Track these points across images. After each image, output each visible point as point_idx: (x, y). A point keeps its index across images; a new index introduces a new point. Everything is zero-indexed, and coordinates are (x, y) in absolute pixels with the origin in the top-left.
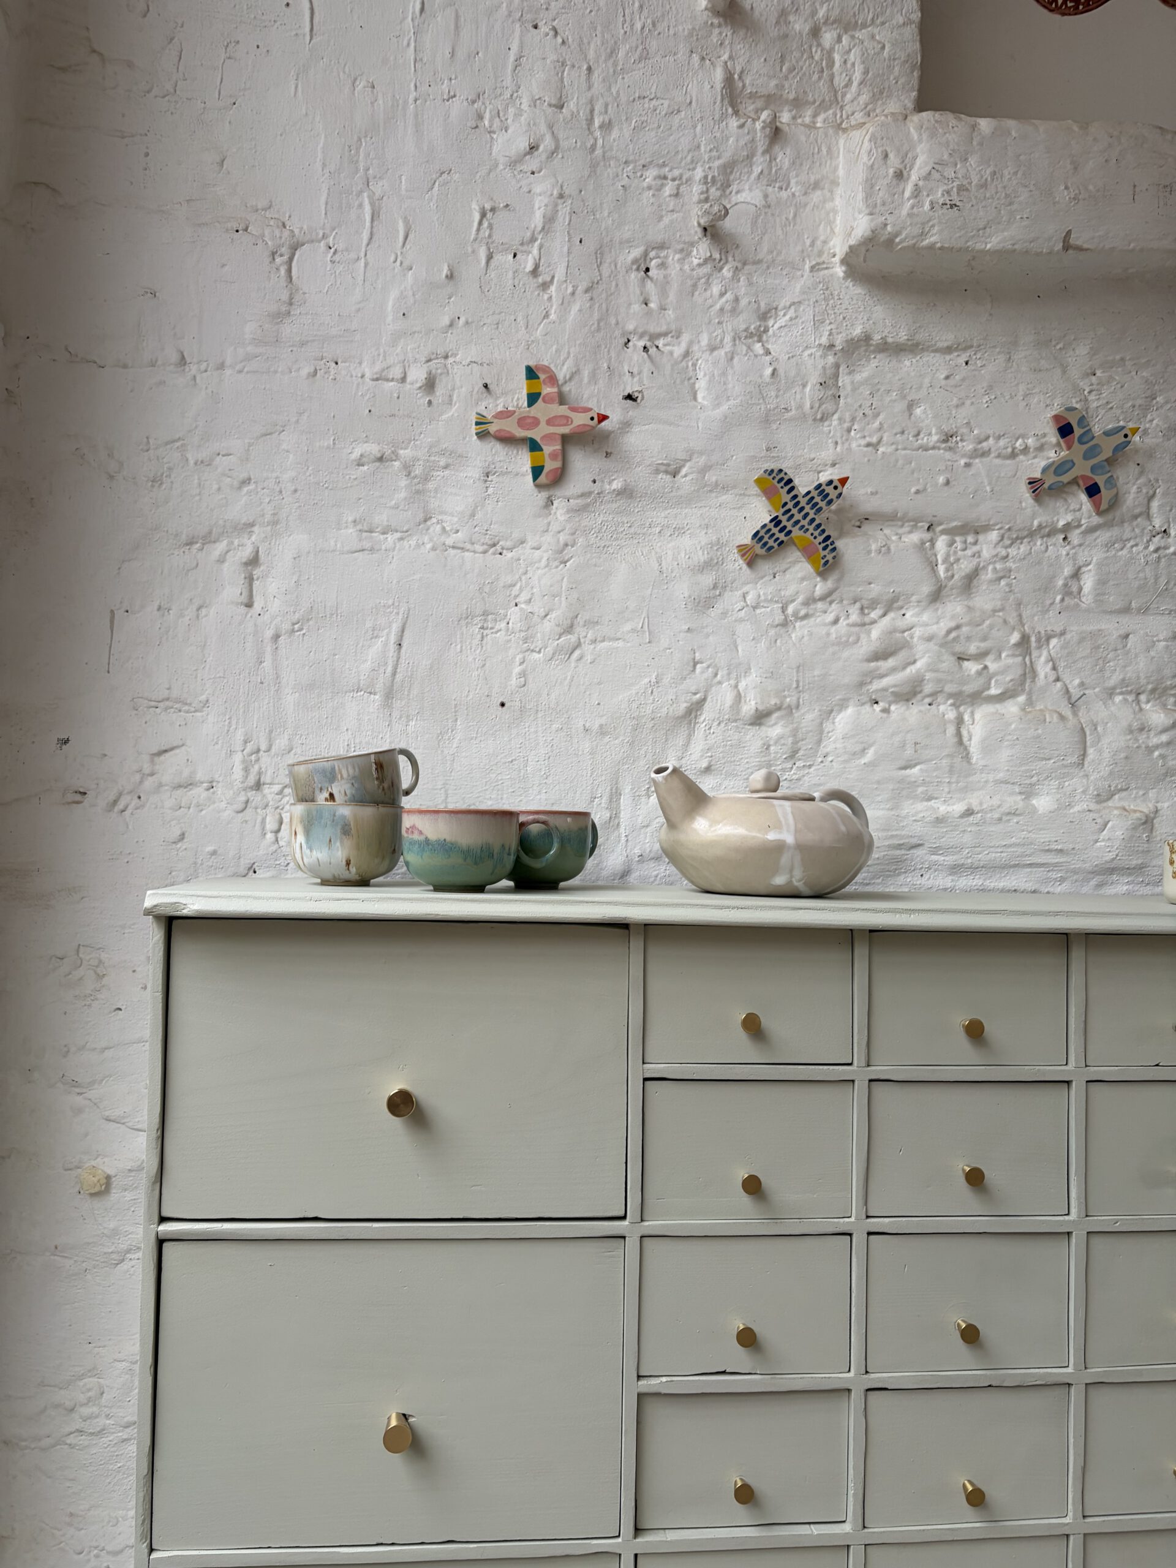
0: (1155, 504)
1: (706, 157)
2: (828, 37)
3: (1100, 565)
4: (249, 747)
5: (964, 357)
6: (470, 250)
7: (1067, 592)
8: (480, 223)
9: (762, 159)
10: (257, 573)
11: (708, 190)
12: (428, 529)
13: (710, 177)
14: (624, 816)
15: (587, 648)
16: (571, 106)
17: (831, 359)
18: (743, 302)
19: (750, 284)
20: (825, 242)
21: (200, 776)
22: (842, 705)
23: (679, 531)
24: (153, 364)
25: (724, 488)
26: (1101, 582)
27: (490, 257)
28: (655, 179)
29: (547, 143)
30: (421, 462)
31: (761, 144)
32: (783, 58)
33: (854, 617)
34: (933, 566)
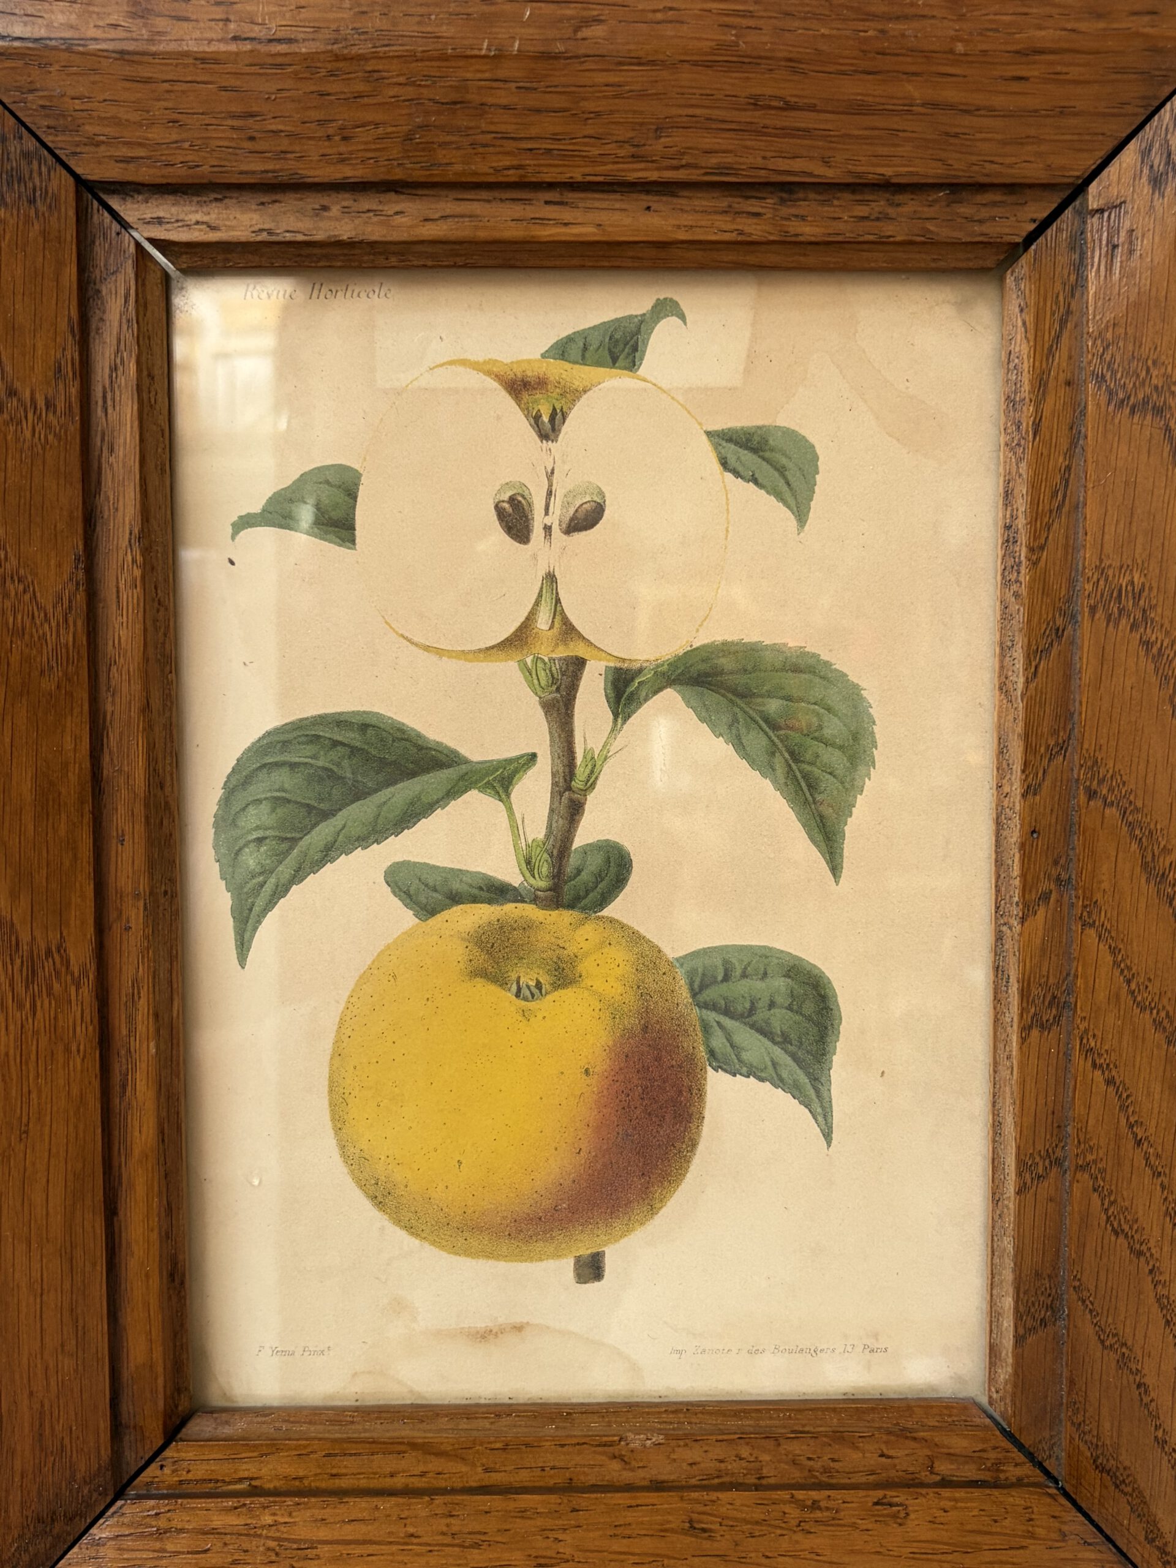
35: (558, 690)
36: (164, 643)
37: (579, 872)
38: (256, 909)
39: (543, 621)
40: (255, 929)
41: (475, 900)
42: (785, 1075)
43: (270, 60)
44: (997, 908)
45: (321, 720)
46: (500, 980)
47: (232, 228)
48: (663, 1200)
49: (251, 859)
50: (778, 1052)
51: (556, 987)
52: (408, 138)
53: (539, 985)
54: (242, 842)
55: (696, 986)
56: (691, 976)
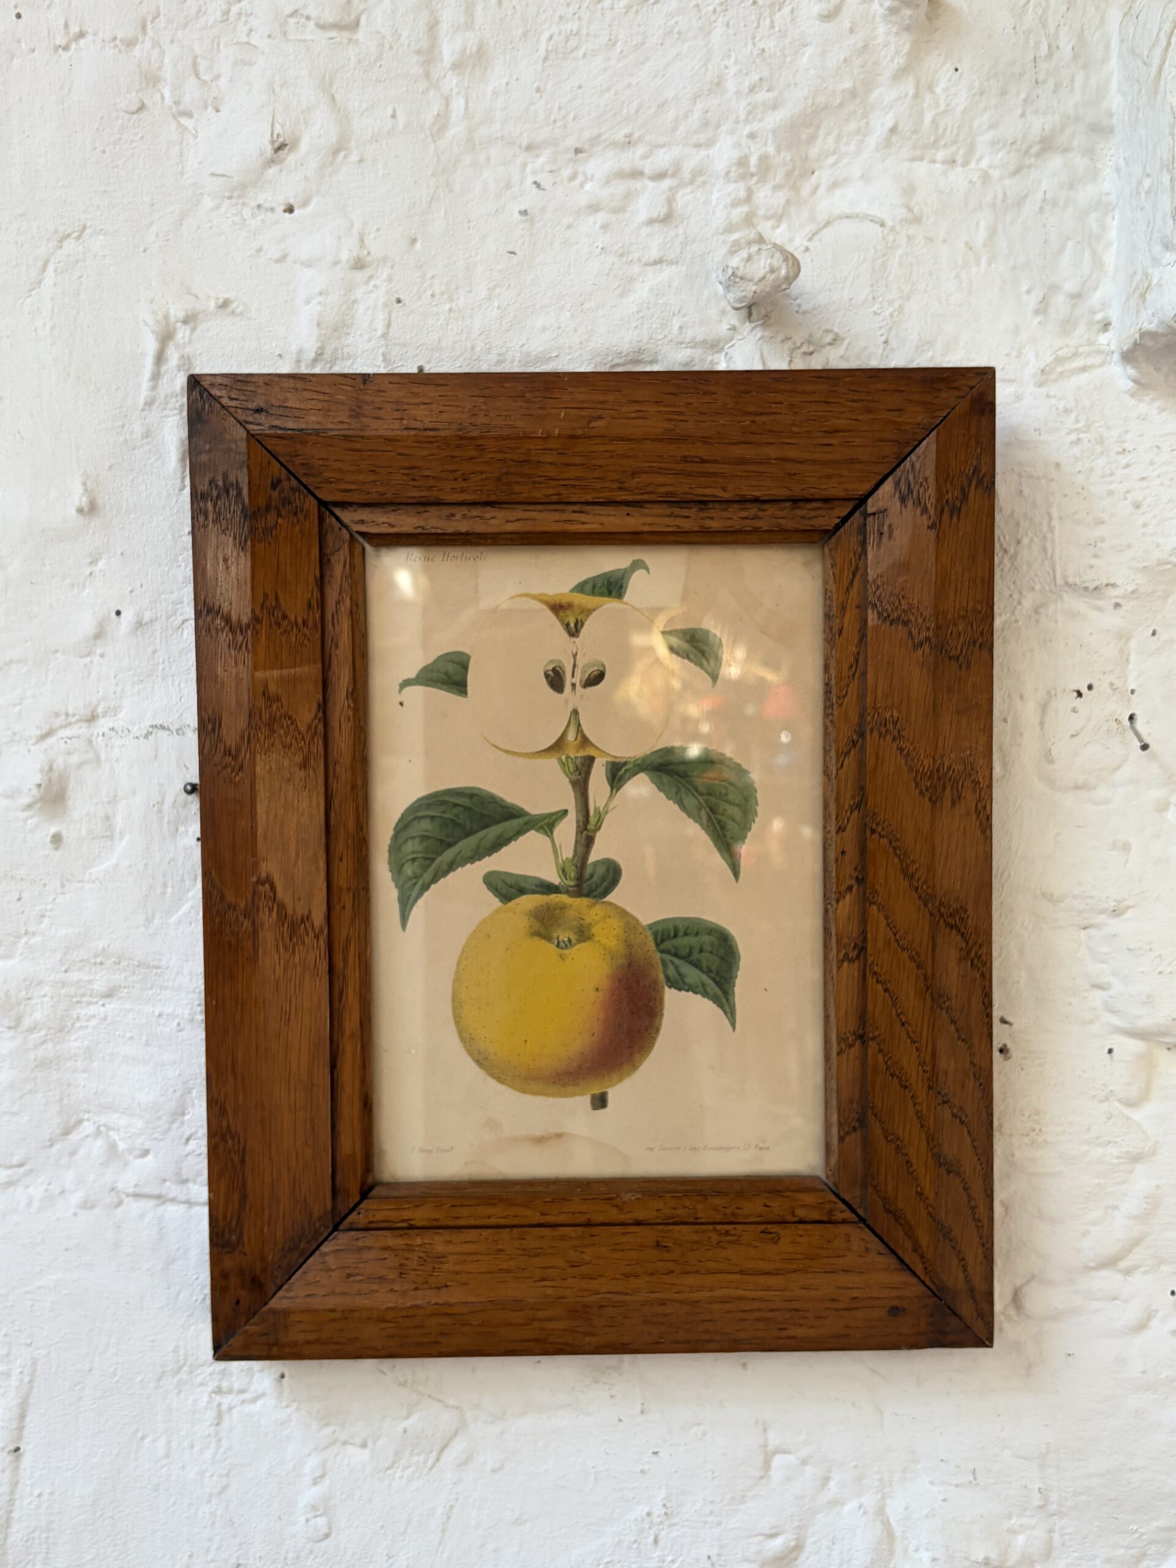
1: (742, 107)
6: (138, 429)
8: (160, 358)
9: (894, 94)
11: (750, 193)
12: (73, 1153)
13: (753, 161)
16: (378, 20)
20: (1077, 297)
28: (607, 183)
29: (318, 130)
30: (46, 989)
35: (580, 774)
36: (363, 750)
37: (592, 876)
38: (412, 899)
39: (571, 736)
40: (411, 909)
41: (533, 892)
42: (709, 990)
43: (424, 440)
44: (825, 895)
45: (449, 792)
46: (548, 938)
47: (401, 526)
48: (641, 1062)
49: (409, 870)
50: (704, 977)
51: (579, 941)
52: (499, 479)
53: (570, 941)
54: (404, 861)
55: (659, 940)
56: (655, 935)
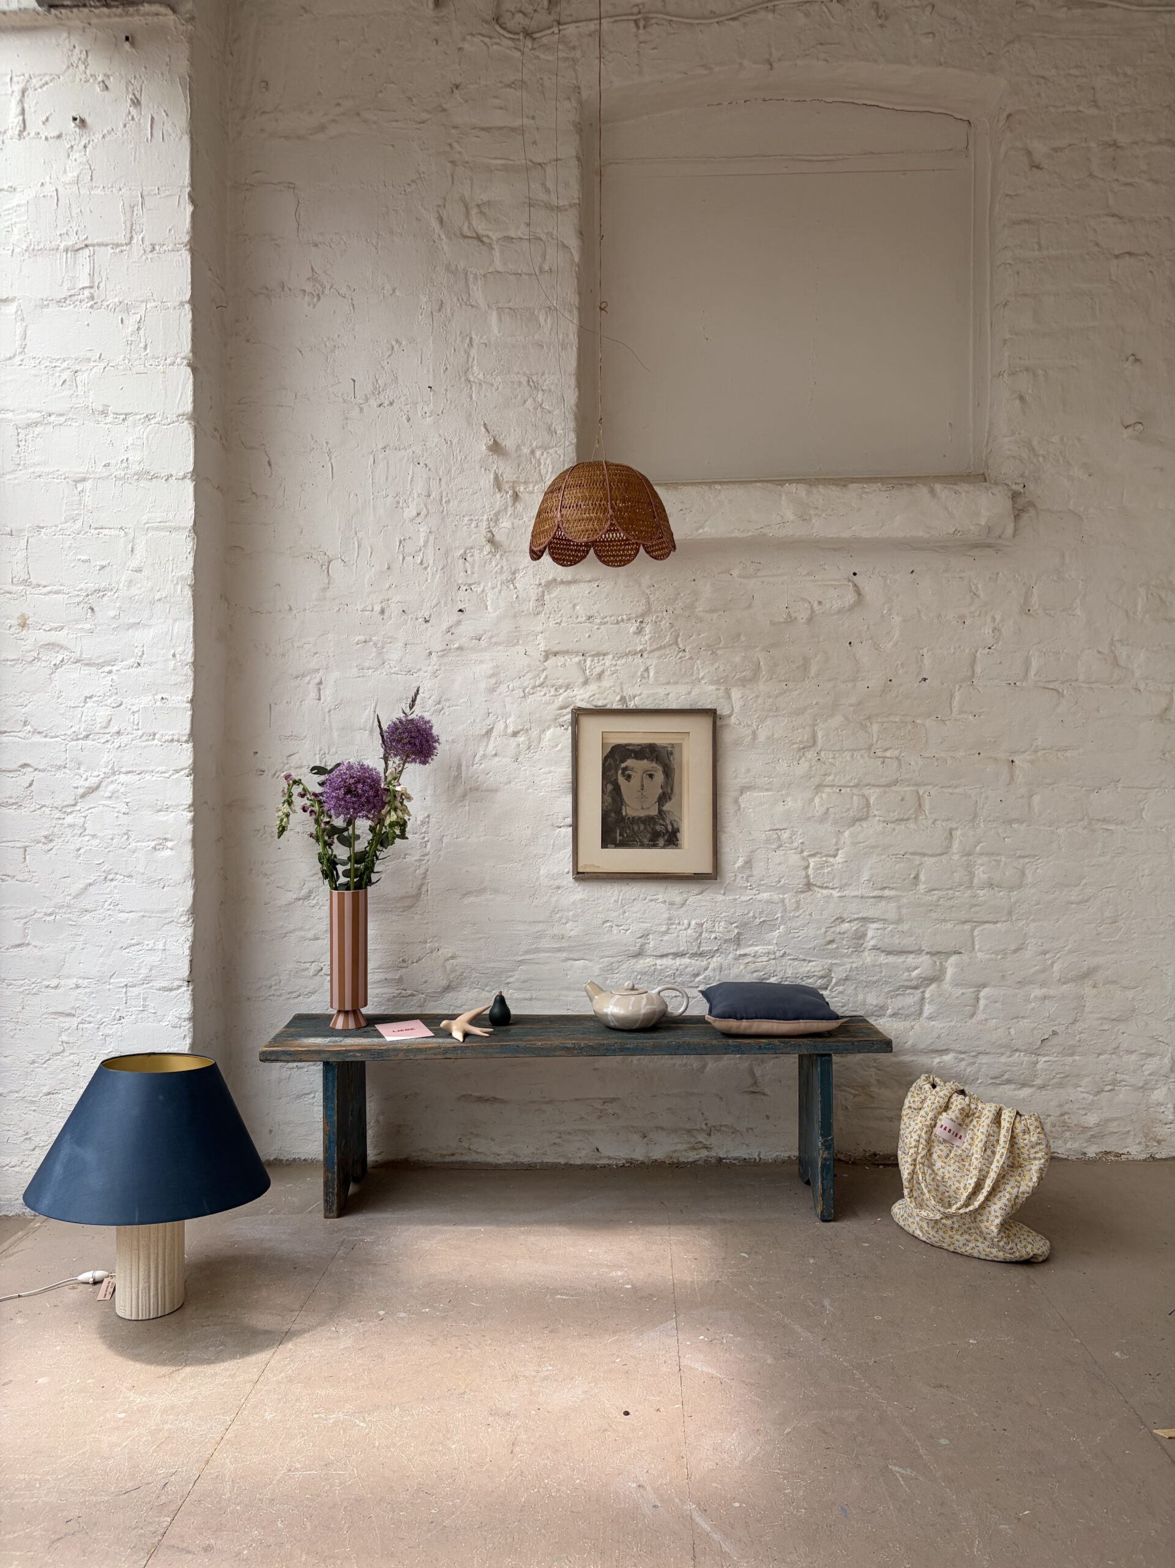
0: (679, 640)
1: (488, 511)
2: (538, 453)
3: (656, 666)
4: (322, 752)
5: (597, 584)
6: (396, 557)
7: (642, 677)
8: (400, 546)
9: (511, 509)
10: (322, 687)
11: (489, 524)
13: (490, 519)
14: (463, 773)
15: (446, 710)
16: (433, 495)
17: (540, 589)
18: (505, 568)
19: (507, 560)
21: (304, 763)
22: (549, 728)
23: (481, 662)
24: (280, 611)
25: (500, 644)
26: (657, 673)
27: (404, 559)
28: (468, 521)
29: (424, 512)
31: (510, 504)
32: (519, 465)
33: (552, 693)
34: (584, 671)
